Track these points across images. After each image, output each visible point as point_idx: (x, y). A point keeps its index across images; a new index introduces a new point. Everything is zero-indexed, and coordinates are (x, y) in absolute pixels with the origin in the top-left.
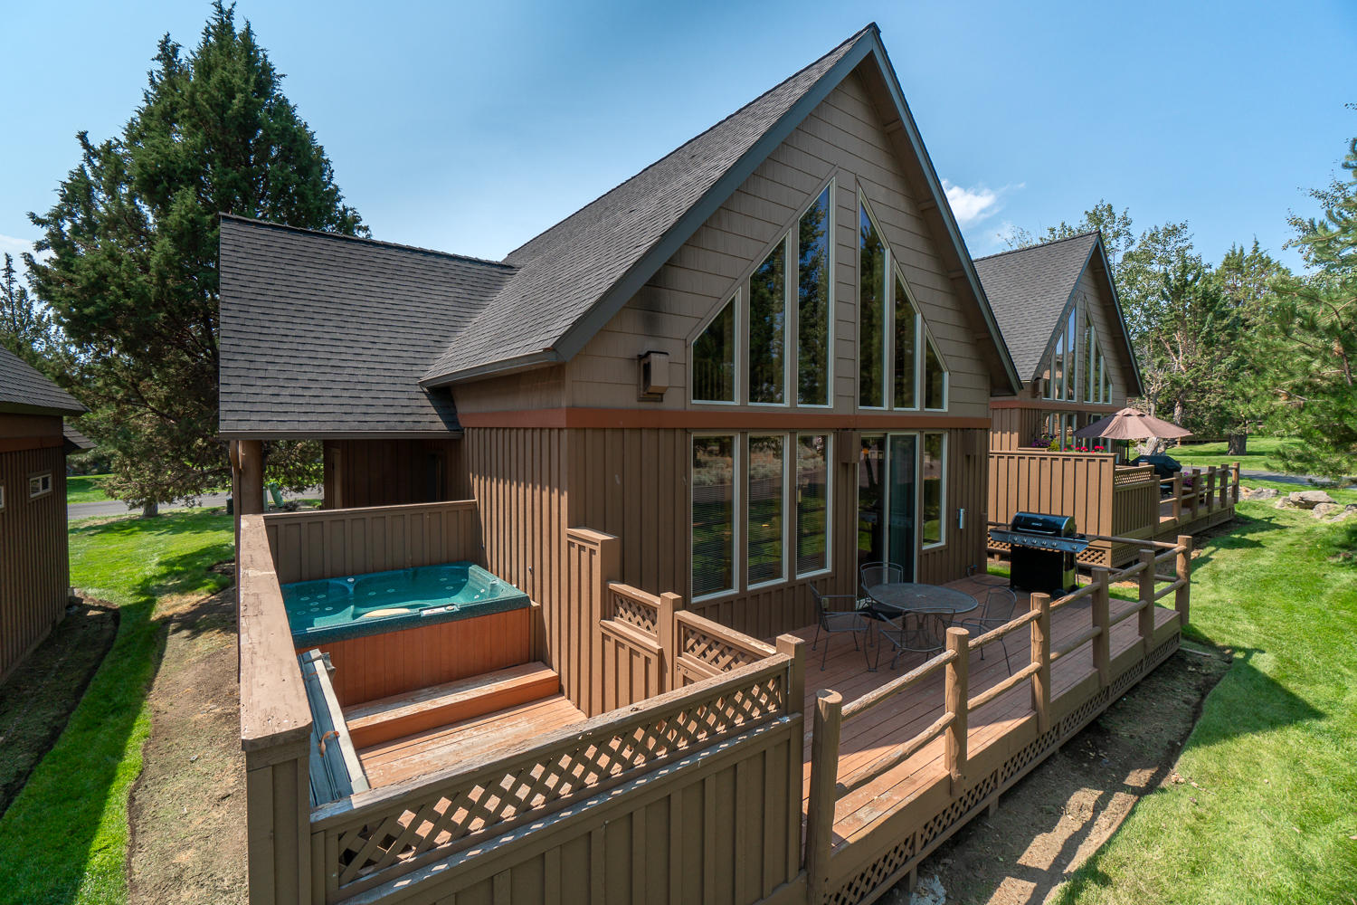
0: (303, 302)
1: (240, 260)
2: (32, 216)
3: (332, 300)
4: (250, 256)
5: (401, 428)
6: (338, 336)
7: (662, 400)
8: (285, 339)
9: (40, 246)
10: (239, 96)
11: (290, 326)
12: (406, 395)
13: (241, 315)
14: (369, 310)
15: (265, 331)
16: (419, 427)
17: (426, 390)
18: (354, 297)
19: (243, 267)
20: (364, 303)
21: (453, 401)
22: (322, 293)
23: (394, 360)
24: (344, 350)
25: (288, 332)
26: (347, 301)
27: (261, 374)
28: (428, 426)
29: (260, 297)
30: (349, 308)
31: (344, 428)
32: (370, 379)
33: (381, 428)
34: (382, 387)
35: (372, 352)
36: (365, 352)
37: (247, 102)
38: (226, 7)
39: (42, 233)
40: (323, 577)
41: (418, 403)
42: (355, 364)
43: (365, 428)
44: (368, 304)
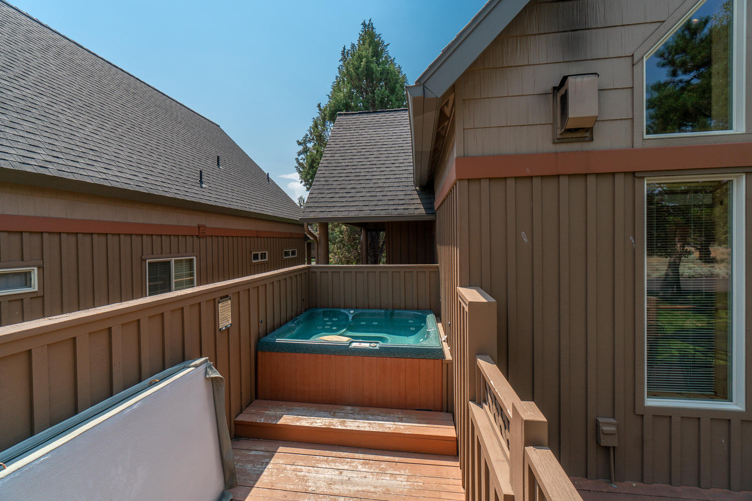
0: (362, 147)
1: (340, 132)
3: (377, 144)
4: (345, 130)
5: (395, 213)
6: (374, 162)
7: (592, 140)
8: (347, 168)
10: (364, 60)
11: (351, 161)
12: (404, 193)
13: (331, 158)
14: (397, 145)
15: (338, 165)
16: (406, 213)
17: (418, 188)
18: (391, 140)
19: (340, 135)
20: (395, 143)
21: (434, 194)
22: (373, 141)
23: (402, 172)
24: (375, 169)
25: (350, 164)
26: (386, 143)
27: (329, 187)
28: (412, 212)
29: (342, 148)
30: (385, 146)
31: (361, 214)
32: (385, 185)
33: (383, 213)
34: (391, 189)
35: (391, 169)
36: (387, 169)
37: (367, 62)
38: (367, 23)
41: (411, 197)
42: (378, 177)
43: (373, 214)
44: (397, 143)
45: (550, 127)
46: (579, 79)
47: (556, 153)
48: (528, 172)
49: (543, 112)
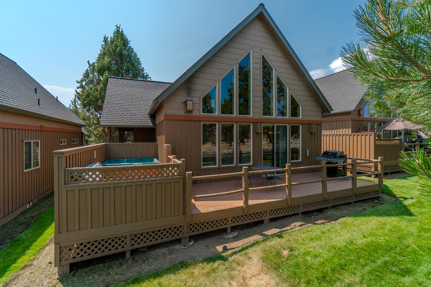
0: (124, 96)
1: (112, 87)
2: (77, 81)
3: (131, 95)
4: (114, 86)
5: (141, 125)
6: (130, 103)
7: (192, 113)
8: (118, 104)
9: (78, 88)
10: (119, 48)
11: (120, 101)
12: (144, 117)
13: (110, 99)
14: (139, 97)
15: (114, 103)
16: (145, 125)
17: (149, 116)
18: (136, 94)
19: (112, 88)
20: (138, 95)
21: (155, 118)
22: (129, 93)
23: (142, 109)
24: (131, 106)
25: (119, 103)
26: (134, 95)
27: (111, 112)
28: (148, 124)
29: (114, 95)
30: (134, 96)
31: (127, 124)
32: (136, 113)
33: (136, 124)
34: (138, 115)
35: (138, 107)
36: (136, 107)
37: (121, 49)
38: (118, 26)
39: (78, 85)
40: (120, 159)
41: (147, 119)
42: (133, 110)
43: (132, 124)
44: (139, 96)
45: (184, 110)
46: (189, 101)
47: (185, 116)
48: (180, 119)
49: (183, 107)
